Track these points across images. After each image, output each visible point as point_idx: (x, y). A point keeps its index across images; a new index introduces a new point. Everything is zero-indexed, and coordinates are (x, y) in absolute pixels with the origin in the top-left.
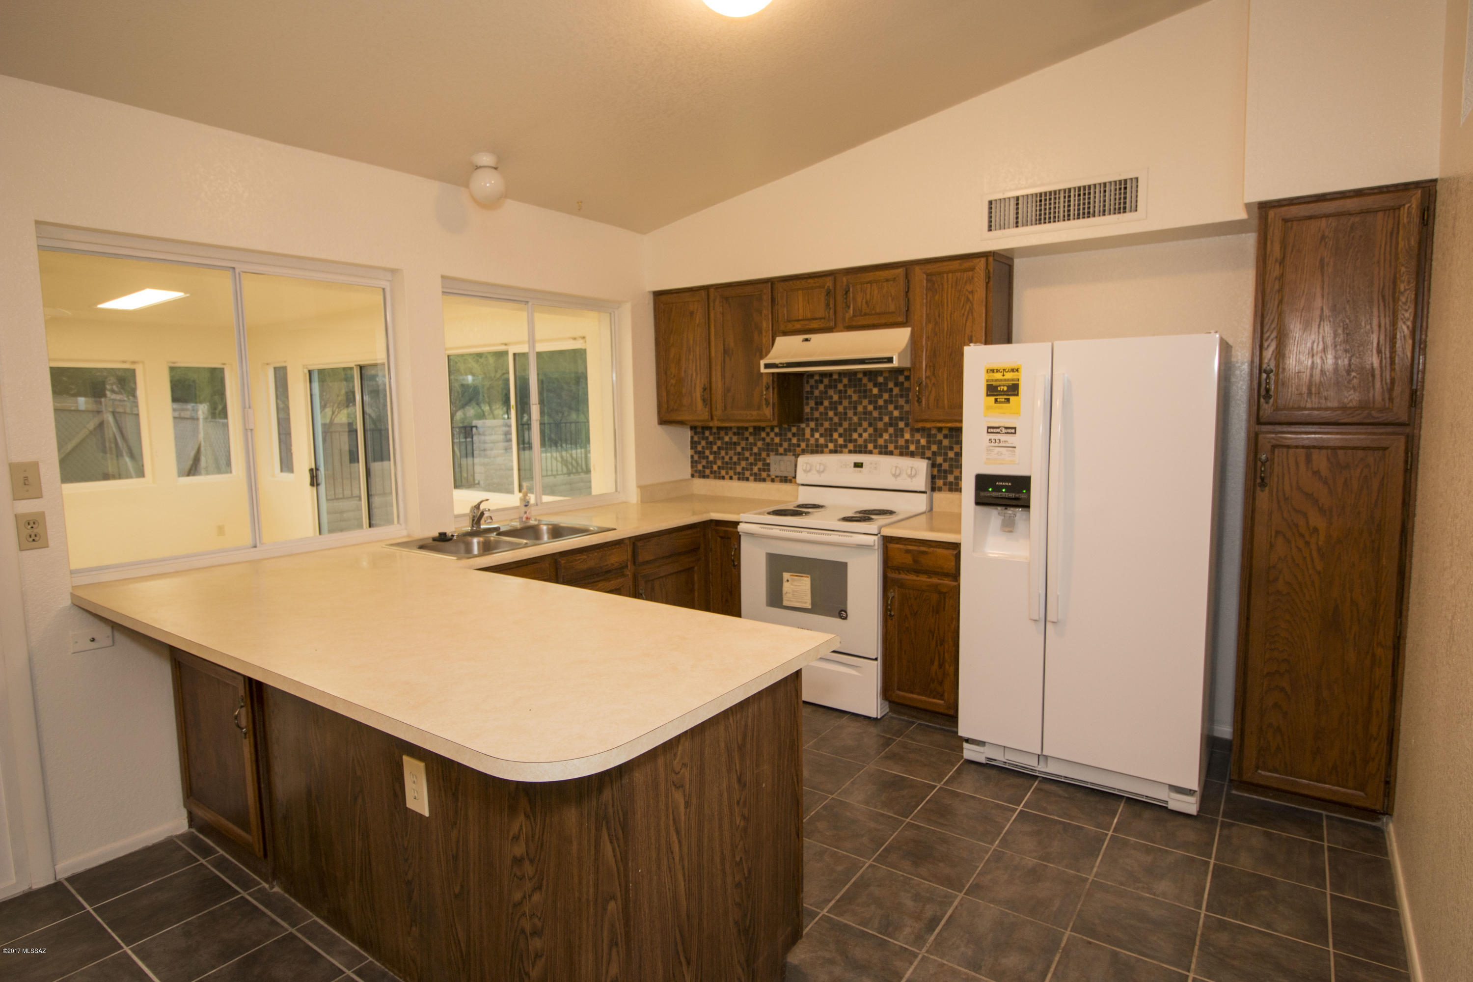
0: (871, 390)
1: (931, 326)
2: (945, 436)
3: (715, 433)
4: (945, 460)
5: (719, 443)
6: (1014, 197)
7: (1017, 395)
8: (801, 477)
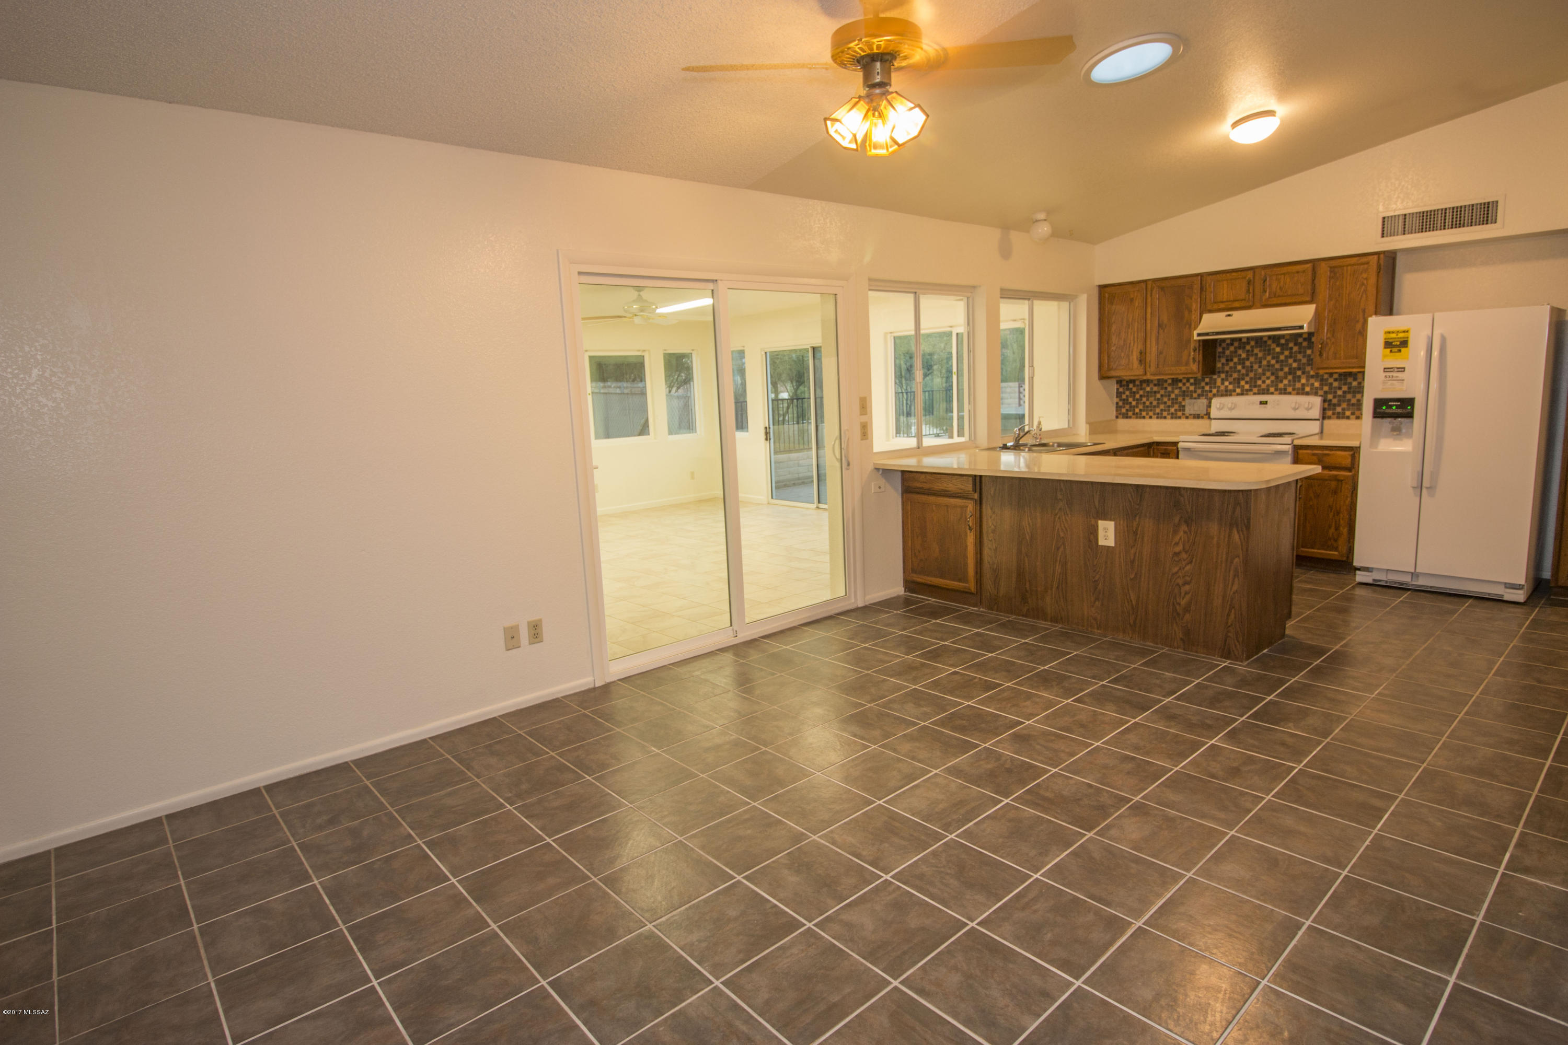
0: (1274, 349)
1: (1332, 303)
2: (1336, 380)
3: (1138, 385)
4: (1334, 397)
5: (1141, 392)
6: (1402, 215)
7: (1407, 347)
8: (1214, 413)
